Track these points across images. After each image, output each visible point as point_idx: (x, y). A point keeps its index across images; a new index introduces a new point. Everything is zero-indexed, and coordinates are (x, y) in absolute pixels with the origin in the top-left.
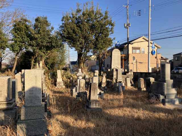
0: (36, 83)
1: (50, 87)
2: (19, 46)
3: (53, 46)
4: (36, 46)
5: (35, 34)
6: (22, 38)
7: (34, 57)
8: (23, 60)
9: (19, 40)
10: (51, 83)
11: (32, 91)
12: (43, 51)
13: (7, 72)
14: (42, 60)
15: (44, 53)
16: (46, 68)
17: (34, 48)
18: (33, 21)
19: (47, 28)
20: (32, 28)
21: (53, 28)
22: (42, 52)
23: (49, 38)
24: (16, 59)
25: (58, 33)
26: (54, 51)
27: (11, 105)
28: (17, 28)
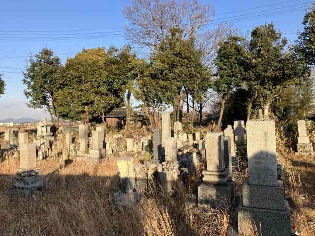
0: (266, 145)
1: (283, 152)
2: (227, 83)
3: (287, 75)
4: (255, 80)
5: (253, 58)
6: (231, 69)
7: (251, 99)
8: (232, 105)
9: (226, 73)
10: (286, 146)
11: (260, 158)
12: (267, 86)
13: (210, 126)
14: (266, 102)
15: (269, 90)
16: (275, 117)
17: (252, 82)
18: (248, 38)
19: (274, 44)
20: (246, 49)
21: (285, 42)
22: (265, 88)
23: (279, 62)
24: (223, 104)
25: (297, 49)
26: (289, 85)
27: (224, 178)
28: (223, 54)
